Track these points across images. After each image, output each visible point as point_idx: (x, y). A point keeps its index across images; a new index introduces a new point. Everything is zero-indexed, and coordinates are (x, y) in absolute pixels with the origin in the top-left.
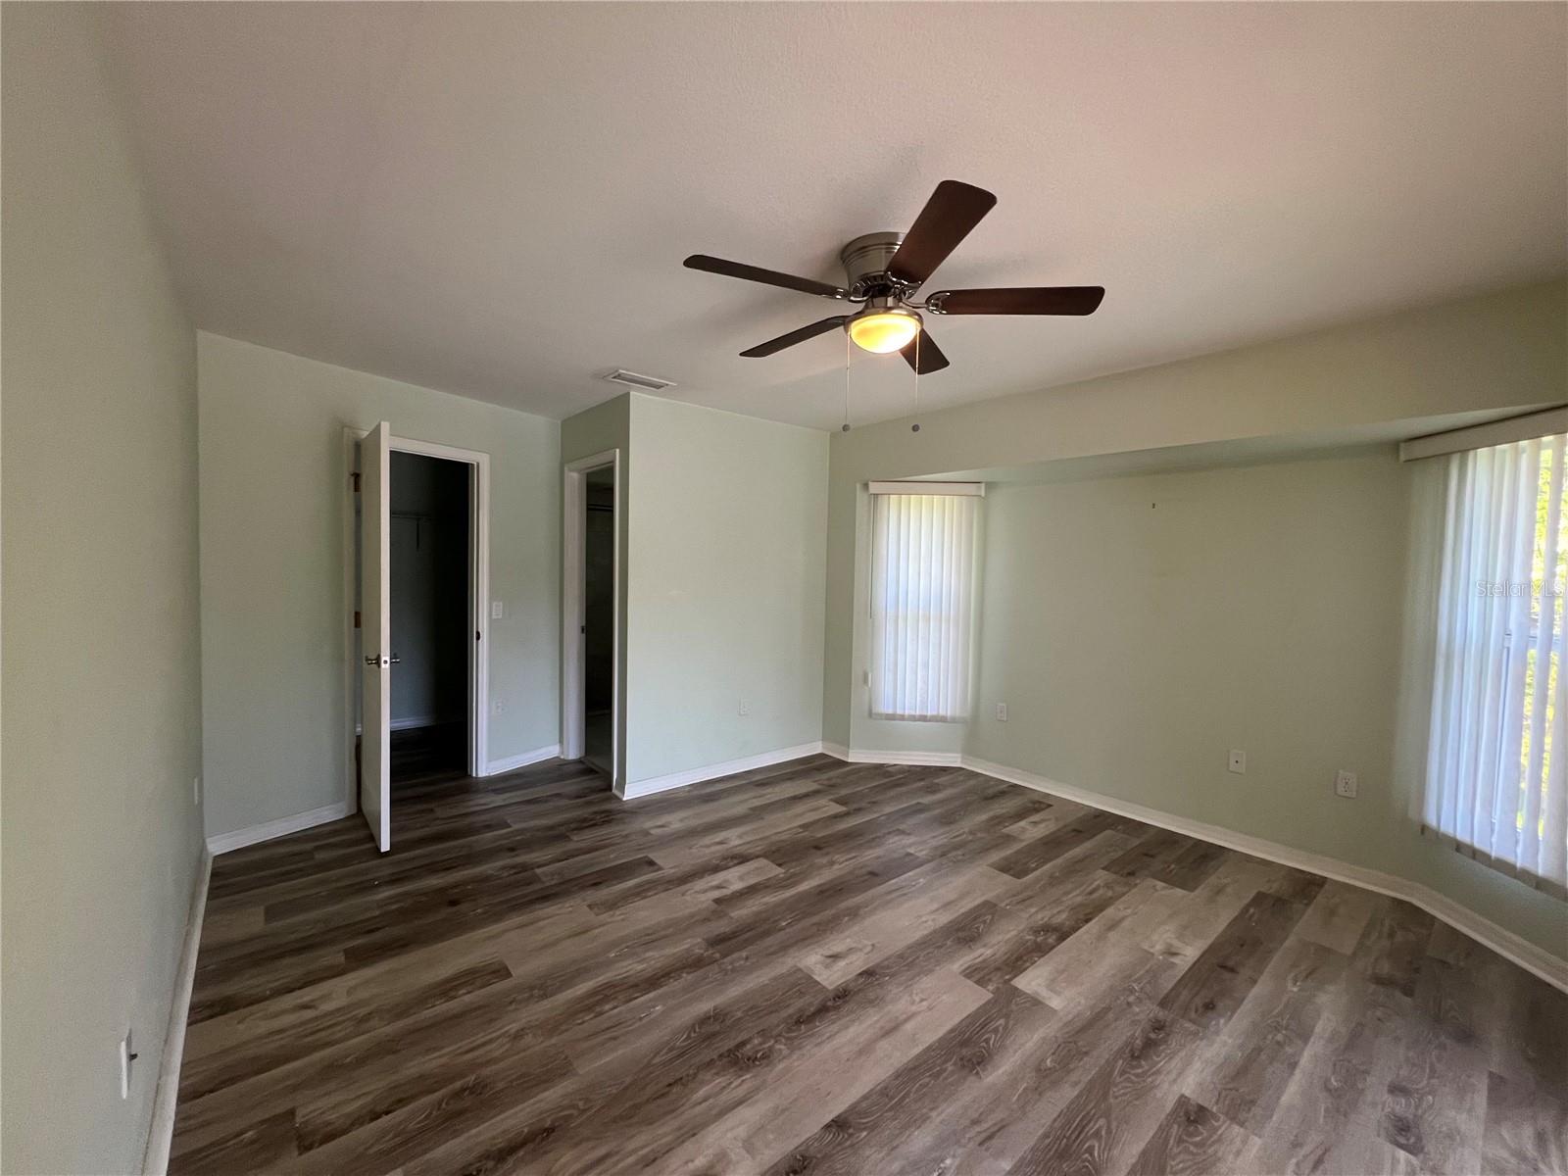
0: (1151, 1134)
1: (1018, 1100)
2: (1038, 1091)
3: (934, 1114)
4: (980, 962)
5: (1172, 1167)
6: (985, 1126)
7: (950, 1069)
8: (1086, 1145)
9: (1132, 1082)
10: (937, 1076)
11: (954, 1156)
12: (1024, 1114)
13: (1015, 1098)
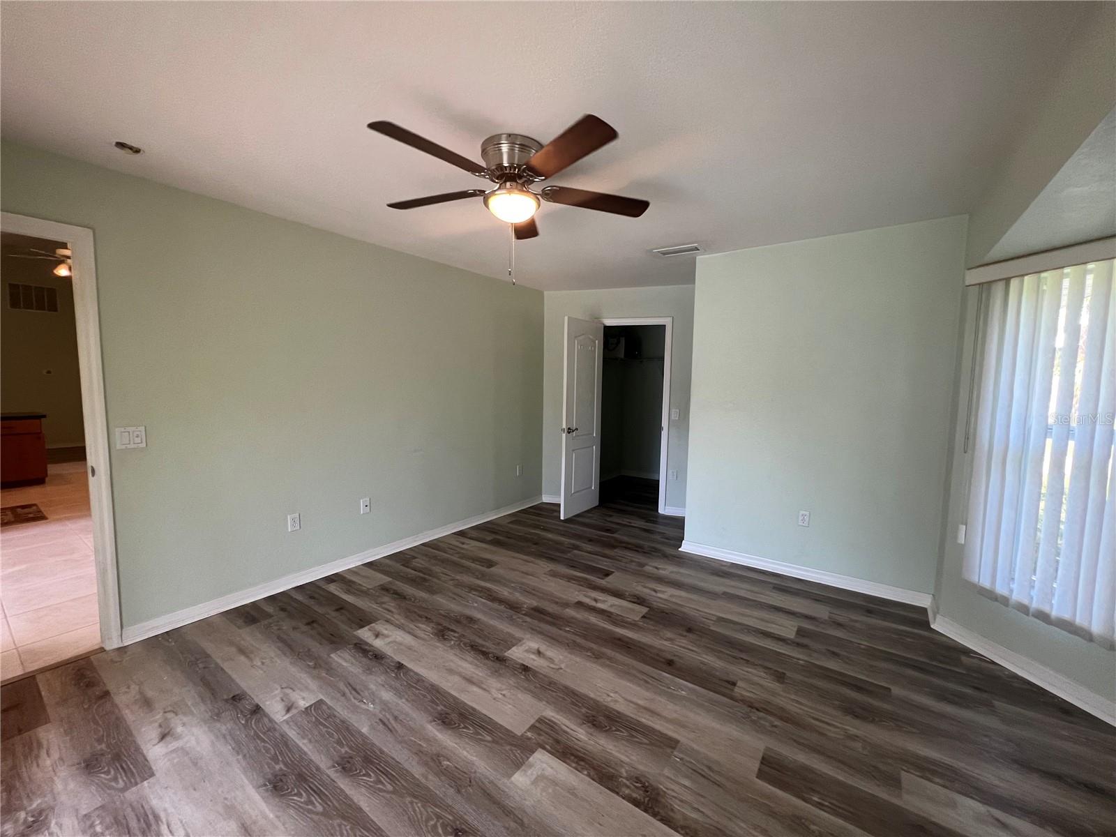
0: (375, 819)
1: (411, 740)
2: (419, 752)
3: (404, 700)
4: (562, 729)
5: (345, 826)
6: (393, 722)
7: (439, 708)
8: (371, 774)
9: (427, 821)
10: (433, 701)
11: (374, 708)
12: (400, 742)
13: (413, 739)
